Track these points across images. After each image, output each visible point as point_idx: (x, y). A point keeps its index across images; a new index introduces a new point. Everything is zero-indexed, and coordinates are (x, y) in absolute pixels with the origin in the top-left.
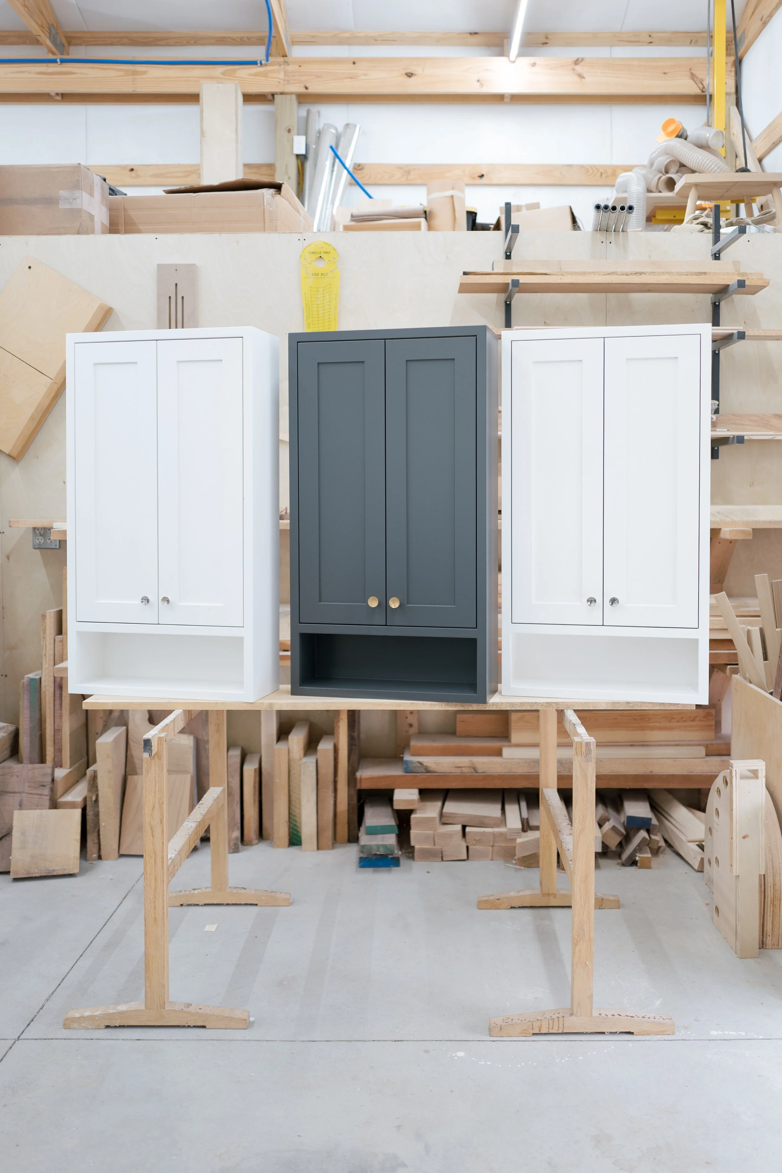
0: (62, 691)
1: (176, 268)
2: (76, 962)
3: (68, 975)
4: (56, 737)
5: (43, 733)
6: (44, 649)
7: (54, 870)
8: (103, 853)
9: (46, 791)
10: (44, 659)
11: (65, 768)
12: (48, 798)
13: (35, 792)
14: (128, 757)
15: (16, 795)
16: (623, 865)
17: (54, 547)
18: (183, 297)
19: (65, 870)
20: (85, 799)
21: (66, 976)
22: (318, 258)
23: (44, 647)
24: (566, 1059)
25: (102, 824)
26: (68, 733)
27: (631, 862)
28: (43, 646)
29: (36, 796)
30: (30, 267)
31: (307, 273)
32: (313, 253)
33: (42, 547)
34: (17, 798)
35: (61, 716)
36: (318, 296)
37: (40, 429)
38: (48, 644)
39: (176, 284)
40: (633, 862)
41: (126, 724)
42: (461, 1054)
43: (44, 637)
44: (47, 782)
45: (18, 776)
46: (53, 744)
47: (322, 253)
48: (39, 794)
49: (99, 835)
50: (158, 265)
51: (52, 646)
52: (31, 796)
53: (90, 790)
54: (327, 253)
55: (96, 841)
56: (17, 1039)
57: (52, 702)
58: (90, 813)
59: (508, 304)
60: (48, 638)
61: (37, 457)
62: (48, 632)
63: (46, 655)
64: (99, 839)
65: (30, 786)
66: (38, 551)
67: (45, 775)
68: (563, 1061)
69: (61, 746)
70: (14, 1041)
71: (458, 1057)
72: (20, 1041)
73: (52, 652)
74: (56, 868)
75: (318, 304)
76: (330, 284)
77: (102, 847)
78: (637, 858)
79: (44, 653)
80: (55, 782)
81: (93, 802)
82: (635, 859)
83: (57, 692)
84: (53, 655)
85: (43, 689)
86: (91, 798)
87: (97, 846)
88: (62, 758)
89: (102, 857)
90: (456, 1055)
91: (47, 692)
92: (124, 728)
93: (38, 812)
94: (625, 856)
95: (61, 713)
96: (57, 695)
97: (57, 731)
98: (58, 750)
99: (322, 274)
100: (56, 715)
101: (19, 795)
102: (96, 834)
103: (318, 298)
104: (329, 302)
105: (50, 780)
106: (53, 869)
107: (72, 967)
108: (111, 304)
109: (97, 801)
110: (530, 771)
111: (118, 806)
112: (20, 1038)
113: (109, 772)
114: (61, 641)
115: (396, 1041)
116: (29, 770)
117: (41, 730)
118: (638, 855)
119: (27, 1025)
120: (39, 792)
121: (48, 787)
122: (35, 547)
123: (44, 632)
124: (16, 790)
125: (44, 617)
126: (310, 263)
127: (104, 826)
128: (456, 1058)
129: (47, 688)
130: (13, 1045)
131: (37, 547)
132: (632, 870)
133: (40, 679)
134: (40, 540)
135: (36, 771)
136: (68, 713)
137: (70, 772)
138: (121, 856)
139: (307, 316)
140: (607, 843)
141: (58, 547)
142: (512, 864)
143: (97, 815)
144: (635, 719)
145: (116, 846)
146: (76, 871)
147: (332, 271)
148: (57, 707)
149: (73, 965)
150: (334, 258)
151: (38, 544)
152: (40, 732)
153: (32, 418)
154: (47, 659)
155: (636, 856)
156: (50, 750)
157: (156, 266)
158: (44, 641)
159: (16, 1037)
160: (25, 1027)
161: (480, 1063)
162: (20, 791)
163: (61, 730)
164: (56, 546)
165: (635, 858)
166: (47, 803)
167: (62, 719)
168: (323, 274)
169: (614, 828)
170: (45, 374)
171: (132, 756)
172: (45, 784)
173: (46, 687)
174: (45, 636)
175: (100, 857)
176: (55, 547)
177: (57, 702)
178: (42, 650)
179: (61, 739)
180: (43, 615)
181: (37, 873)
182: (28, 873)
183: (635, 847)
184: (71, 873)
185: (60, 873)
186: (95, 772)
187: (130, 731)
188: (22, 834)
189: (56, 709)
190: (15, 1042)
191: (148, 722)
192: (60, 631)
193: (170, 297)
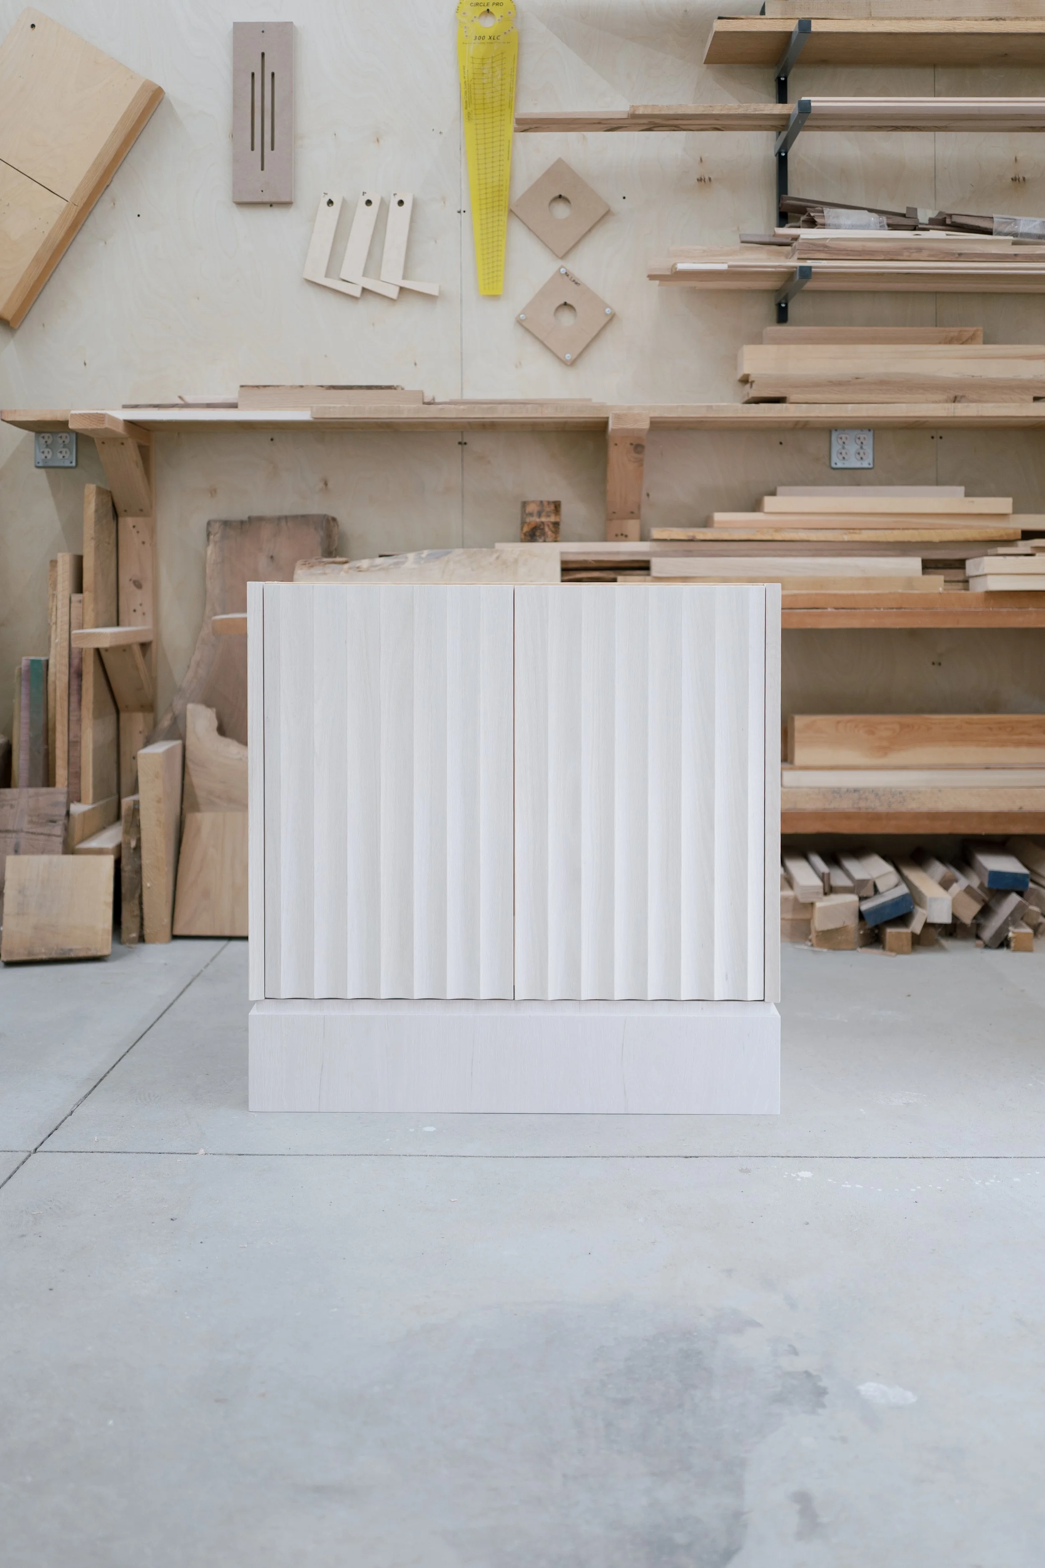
0: (81, 680)
1: (263, 29)
2: (120, 1060)
3: (108, 1075)
4: (71, 754)
5: (50, 750)
6: (54, 613)
7: (71, 950)
8: (147, 931)
9: (58, 830)
10: (54, 627)
11: (85, 803)
12: (60, 840)
13: (40, 830)
14: (186, 787)
15: (9, 835)
16: (987, 946)
17: (67, 464)
18: (273, 74)
19: (89, 949)
20: (119, 847)
21: (105, 1076)
22: (484, 12)
23: (54, 609)
24: (993, 1181)
25: (147, 884)
26: (90, 746)
27: (999, 943)
28: (52, 609)
29: (42, 837)
30: (33, 26)
31: (466, 36)
32: (477, 4)
33: (50, 464)
34: (11, 839)
35: (79, 721)
36: (485, 71)
37: (49, 280)
38: (59, 606)
39: (263, 54)
40: (1003, 943)
41: (182, 737)
42: (806, 1174)
43: (54, 595)
44: (60, 816)
45: (12, 806)
46: (66, 766)
47: (491, 4)
48: (45, 834)
49: (141, 903)
50: (235, 24)
51: (67, 609)
52: (34, 837)
53: (126, 832)
54: (497, 4)
55: (137, 912)
56: (32, 1151)
57: (66, 698)
58: (126, 867)
59: (782, 81)
60: (60, 596)
61: (44, 325)
62: (60, 587)
63: (56, 623)
64: (141, 909)
65: (31, 822)
66: (42, 472)
67: (55, 804)
68: (987, 1183)
69: (80, 768)
70: (28, 1153)
71: (802, 1178)
72: (37, 1154)
73: (66, 618)
74: (74, 947)
75: (484, 84)
76: (502, 53)
77: (146, 923)
78: (1010, 935)
79: (54, 620)
80: (71, 817)
81: (132, 851)
82: (1007, 936)
83: (74, 683)
84: (68, 622)
85: (51, 678)
86: (129, 843)
87: (138, 920)
88: (80, 787)
89: (146, 938)
90: (798, 1176)
91: (57, 682)
92: (178, 743)
93: (44, 858)
94: (988, 933)
95: (80, 716)
96: (74, 687)
97: (74, 744)
98: (75, 775)
99: (490, 38)
100: (71, 718)
101: (14, 835)
102: (136, 902)
103: (483, 74)
104: (502, 80)
105: (64, 812)
106: (69, 947)
107: (114, 1066)
108: (159, 82)
109: (138, 848)
110: (827, 806)
111: (171, 858)
112: (38, 1150)
113: (159, 801)
114: (80, 601)
115: (686, 1157)
116: (30, 797)
117: (47, 743)
118: (1011, 928)
119: (48, 1135)
120: (45, 830)
121: (61, 823)
122: (38, 465)
123: (54, 585)
124: (10, 827)
125: (54, 563)
126: (472, 21)
127: (149, 888)
128: (799, 1180)
129: (58, 675)
130: (27, 1159)
131: (40, 465)
132: (1003, 953)
133: (47, 661)
134: (46, 454)
135: (41, 798)
136: (91, 716)
137: (93, 809)
138: (175, 937)
139: (466, 102)
140: (957, 914)
141: (74, 464)
142: (807, 945)
143: (139, 871)
144: (990, 729)
145: (167, 920)
146: (106, 951)
147: (505, 33)
148: (74, 705)
149: (115, 1063)
150: (510, 13)
151: (43, 460)
152: (46, 747)
153: (37, 259)
154: (59, 630)
155: (1008, 931)
156: (61, 773)
157: (232, 26)
158: (53, 601)
159: (32, 1149)
160: (45, 1137)
161: (843, 1186)
162: (15, 828)
163: (80, 742)
164: (71, 463)
165: (1006, 934)
166: (60, 847)
167: (81, 725)
168: (492, 38)
169: (969, 890)
170: (56, 193)
171: (192, 785)
172: (55, 818)
173: (55, 674)
174: (54, 592)
175: (142, 939)
176: (71, 465)
177: (74, 699)
178: (51, 615)
179: (80, 757)
180: (52, 561)
181: (45, 953)
182: (30, 953)
183: (1004, 918)
184: (99, 954)
185: (82, 954)
186: (137, 803)
187: (189, 748)
188: (20, 892)
189: (71, 708)
190: (30, 1156)
191: (216, 733)
192: (79, 588)
193: (253, 74)
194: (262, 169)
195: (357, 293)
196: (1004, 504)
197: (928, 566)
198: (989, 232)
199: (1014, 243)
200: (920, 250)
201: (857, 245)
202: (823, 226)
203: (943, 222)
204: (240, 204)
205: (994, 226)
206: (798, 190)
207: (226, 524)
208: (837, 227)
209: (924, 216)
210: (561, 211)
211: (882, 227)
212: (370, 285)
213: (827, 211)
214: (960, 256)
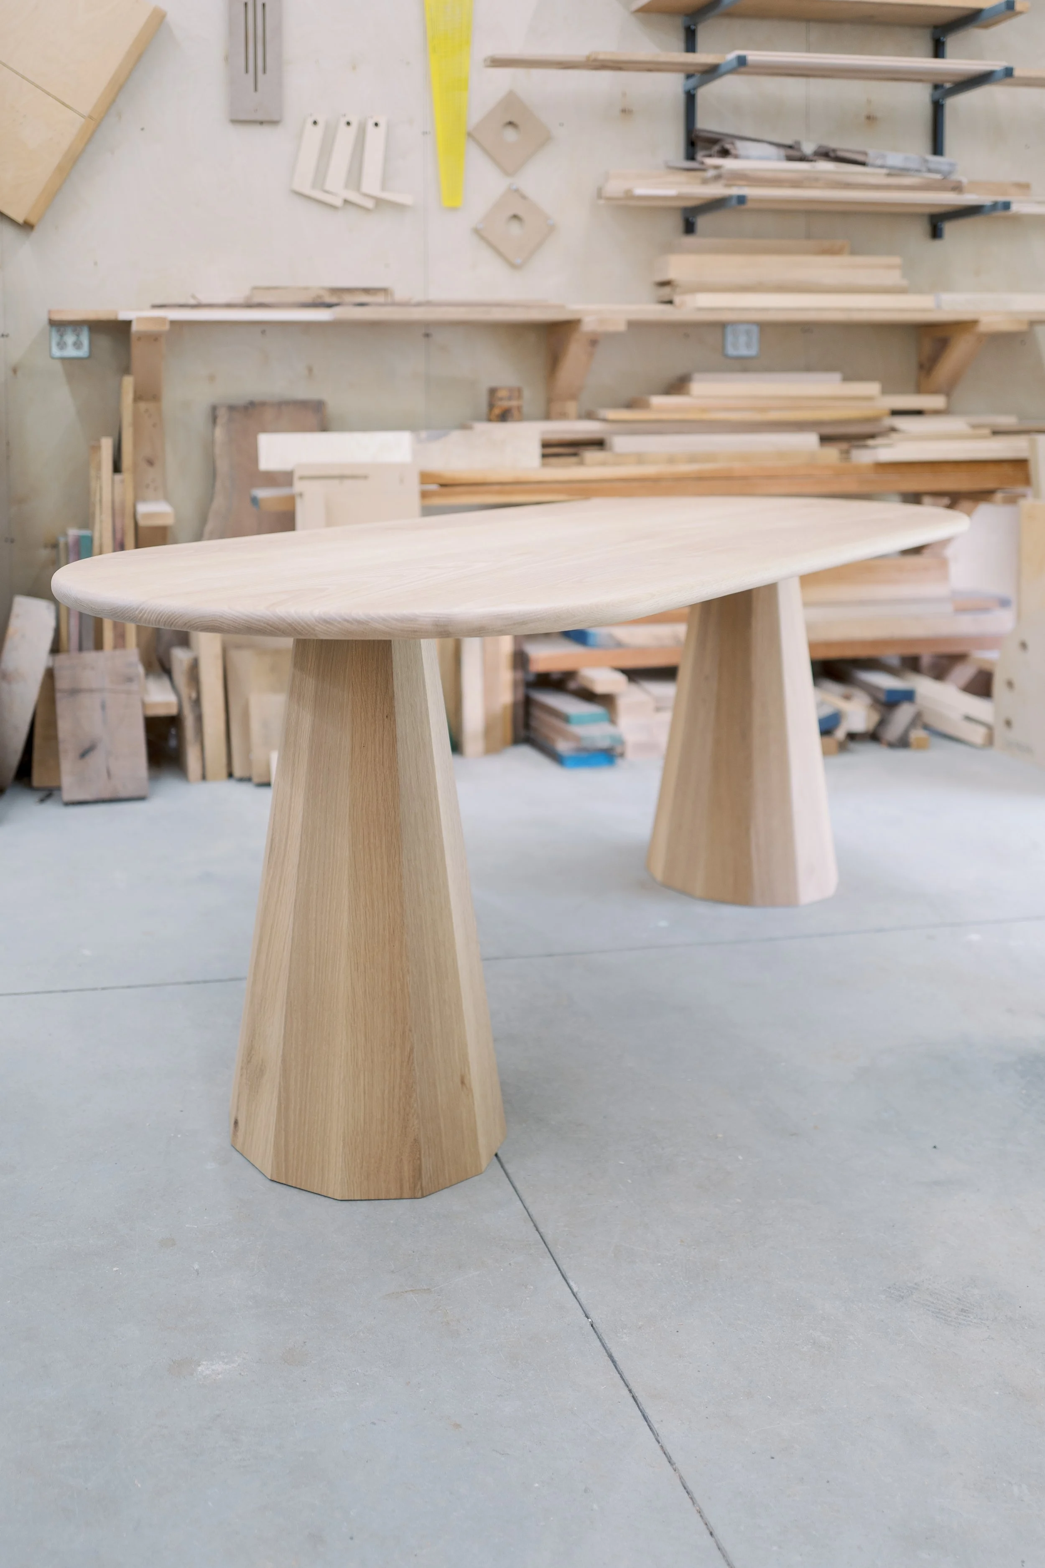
6: (98, 492)
8: (209, 771)
9: (135, 687)
10: (98, 505)
15: (95, 693)
16: (891, 746)
17: (81, 354)
18: (264, 5)
20: (179, 699)
23: (100, 488)
25: (208, 731)
28: (96, 488)
33: (64, 356)
38: (104, 485)
43: (99, 474)
44: (134, 674)
49: (202, 747)
51: (110, 488)
53: (187, 685)
55: (199, 755)
59: (692, 29)
60: (103, 476)
61: (57, 228)
62: (103, 468)
63: (100, 501)
64: (202, 752)
65: (112, 681)
66: (58, 361)
69: (124, 629)
73: (110, 497)
77: (207, 764)
79: (98, 499)
81: (193, 702)
84: (111, 501)
85: (96, 550)
86: (190, 695)
87: (200, 761)
89: (208, 776)
102: (199, 746)
105: (137, 671)
108: (163, 8)
109: (198, 699)
111: (224, 706)
113: (217, 658)
114: (120, 481)
121: (137, 680)
122: (53, 356)
123: (99, 466)
124: (94, 687)
125: (98, 448)
131: (56, 355)
133: (92, 536)
134: (61, 345)
141: (87, 355)
143: (199, 719)
145: (225, 762)
151: (58, 351)
154: (103, 507)
156: (108, 636)
164: (85, 353)
165: (907, 737)
170: (73, 108)
173: (101, 547)
175: (204, 778)
176: (83, 355)
178: (95, 494)
192: (117, 468)
193: (246, 4)
194: (256, 90)
195: (338, 202)
196: (872, 388)
197: (825, 439)
198: (863, 164)
199: (889, 175)
200: (816, 180)
201: (769, 175)
202: (736, 157)
203: (826, 154)
204: (235, 122)
205: (868, 160)
206: (705, 123)
207: (232, 408)
208: (747, 158)
209: (808, 148)
210: (510, 135)
211: (779, 159)
212: (353, 197)
213: (739, 144)
214: (848, 186)
